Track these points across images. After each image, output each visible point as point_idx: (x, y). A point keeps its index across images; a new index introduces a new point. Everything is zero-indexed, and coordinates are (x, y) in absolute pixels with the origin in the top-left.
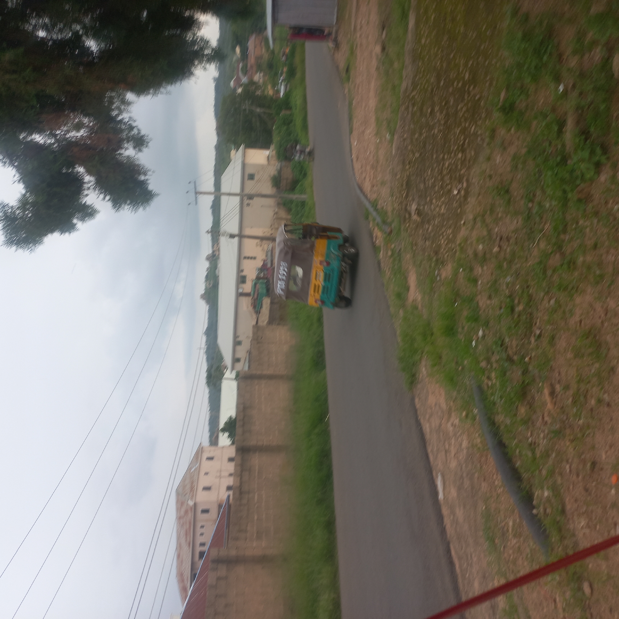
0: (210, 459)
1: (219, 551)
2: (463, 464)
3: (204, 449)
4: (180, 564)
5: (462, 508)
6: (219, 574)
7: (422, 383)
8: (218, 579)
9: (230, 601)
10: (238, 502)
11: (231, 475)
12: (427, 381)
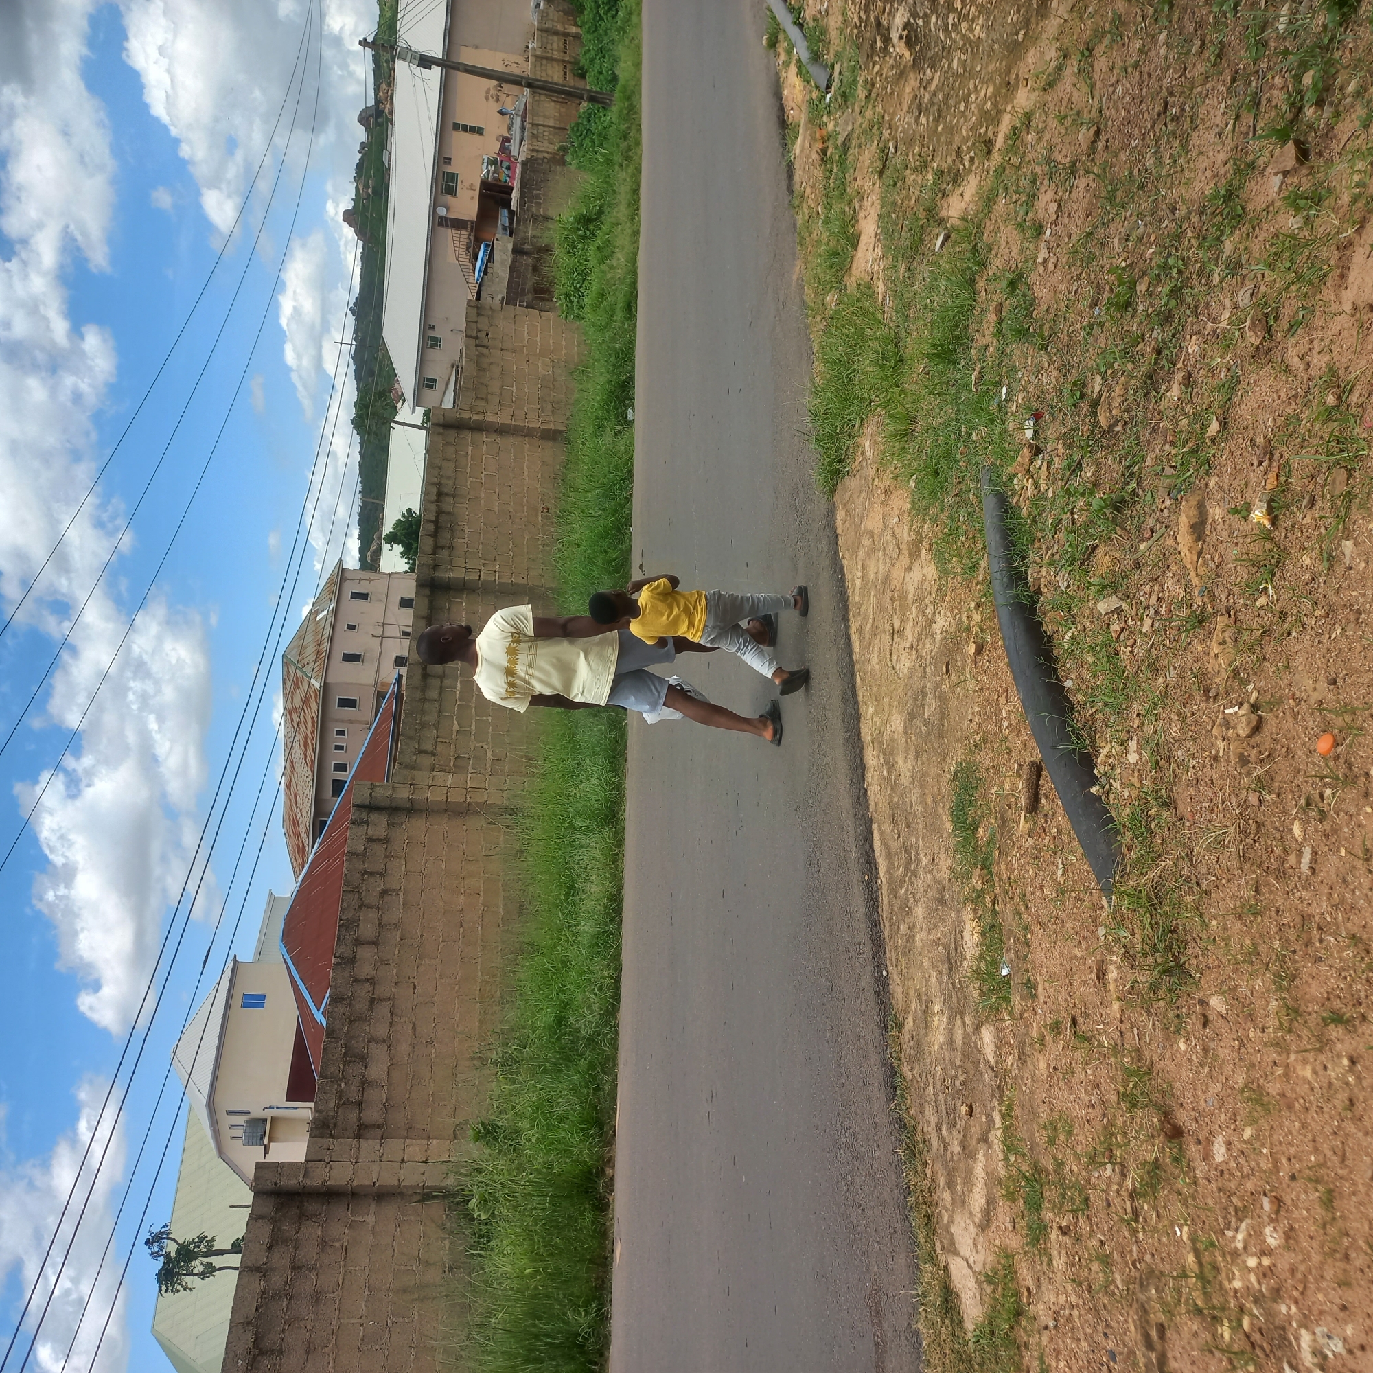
0: (362, 596)
1: (373, 787)
2: (931, 664)
3: (346, 574)
4: (293, 801)
5: (911, 755)
6: (370, 832)
7: (858, 476)
8: (370, 840)
9: (393, 883)
10: (418, 694)
11: (406, 634)
12: (872, 473)
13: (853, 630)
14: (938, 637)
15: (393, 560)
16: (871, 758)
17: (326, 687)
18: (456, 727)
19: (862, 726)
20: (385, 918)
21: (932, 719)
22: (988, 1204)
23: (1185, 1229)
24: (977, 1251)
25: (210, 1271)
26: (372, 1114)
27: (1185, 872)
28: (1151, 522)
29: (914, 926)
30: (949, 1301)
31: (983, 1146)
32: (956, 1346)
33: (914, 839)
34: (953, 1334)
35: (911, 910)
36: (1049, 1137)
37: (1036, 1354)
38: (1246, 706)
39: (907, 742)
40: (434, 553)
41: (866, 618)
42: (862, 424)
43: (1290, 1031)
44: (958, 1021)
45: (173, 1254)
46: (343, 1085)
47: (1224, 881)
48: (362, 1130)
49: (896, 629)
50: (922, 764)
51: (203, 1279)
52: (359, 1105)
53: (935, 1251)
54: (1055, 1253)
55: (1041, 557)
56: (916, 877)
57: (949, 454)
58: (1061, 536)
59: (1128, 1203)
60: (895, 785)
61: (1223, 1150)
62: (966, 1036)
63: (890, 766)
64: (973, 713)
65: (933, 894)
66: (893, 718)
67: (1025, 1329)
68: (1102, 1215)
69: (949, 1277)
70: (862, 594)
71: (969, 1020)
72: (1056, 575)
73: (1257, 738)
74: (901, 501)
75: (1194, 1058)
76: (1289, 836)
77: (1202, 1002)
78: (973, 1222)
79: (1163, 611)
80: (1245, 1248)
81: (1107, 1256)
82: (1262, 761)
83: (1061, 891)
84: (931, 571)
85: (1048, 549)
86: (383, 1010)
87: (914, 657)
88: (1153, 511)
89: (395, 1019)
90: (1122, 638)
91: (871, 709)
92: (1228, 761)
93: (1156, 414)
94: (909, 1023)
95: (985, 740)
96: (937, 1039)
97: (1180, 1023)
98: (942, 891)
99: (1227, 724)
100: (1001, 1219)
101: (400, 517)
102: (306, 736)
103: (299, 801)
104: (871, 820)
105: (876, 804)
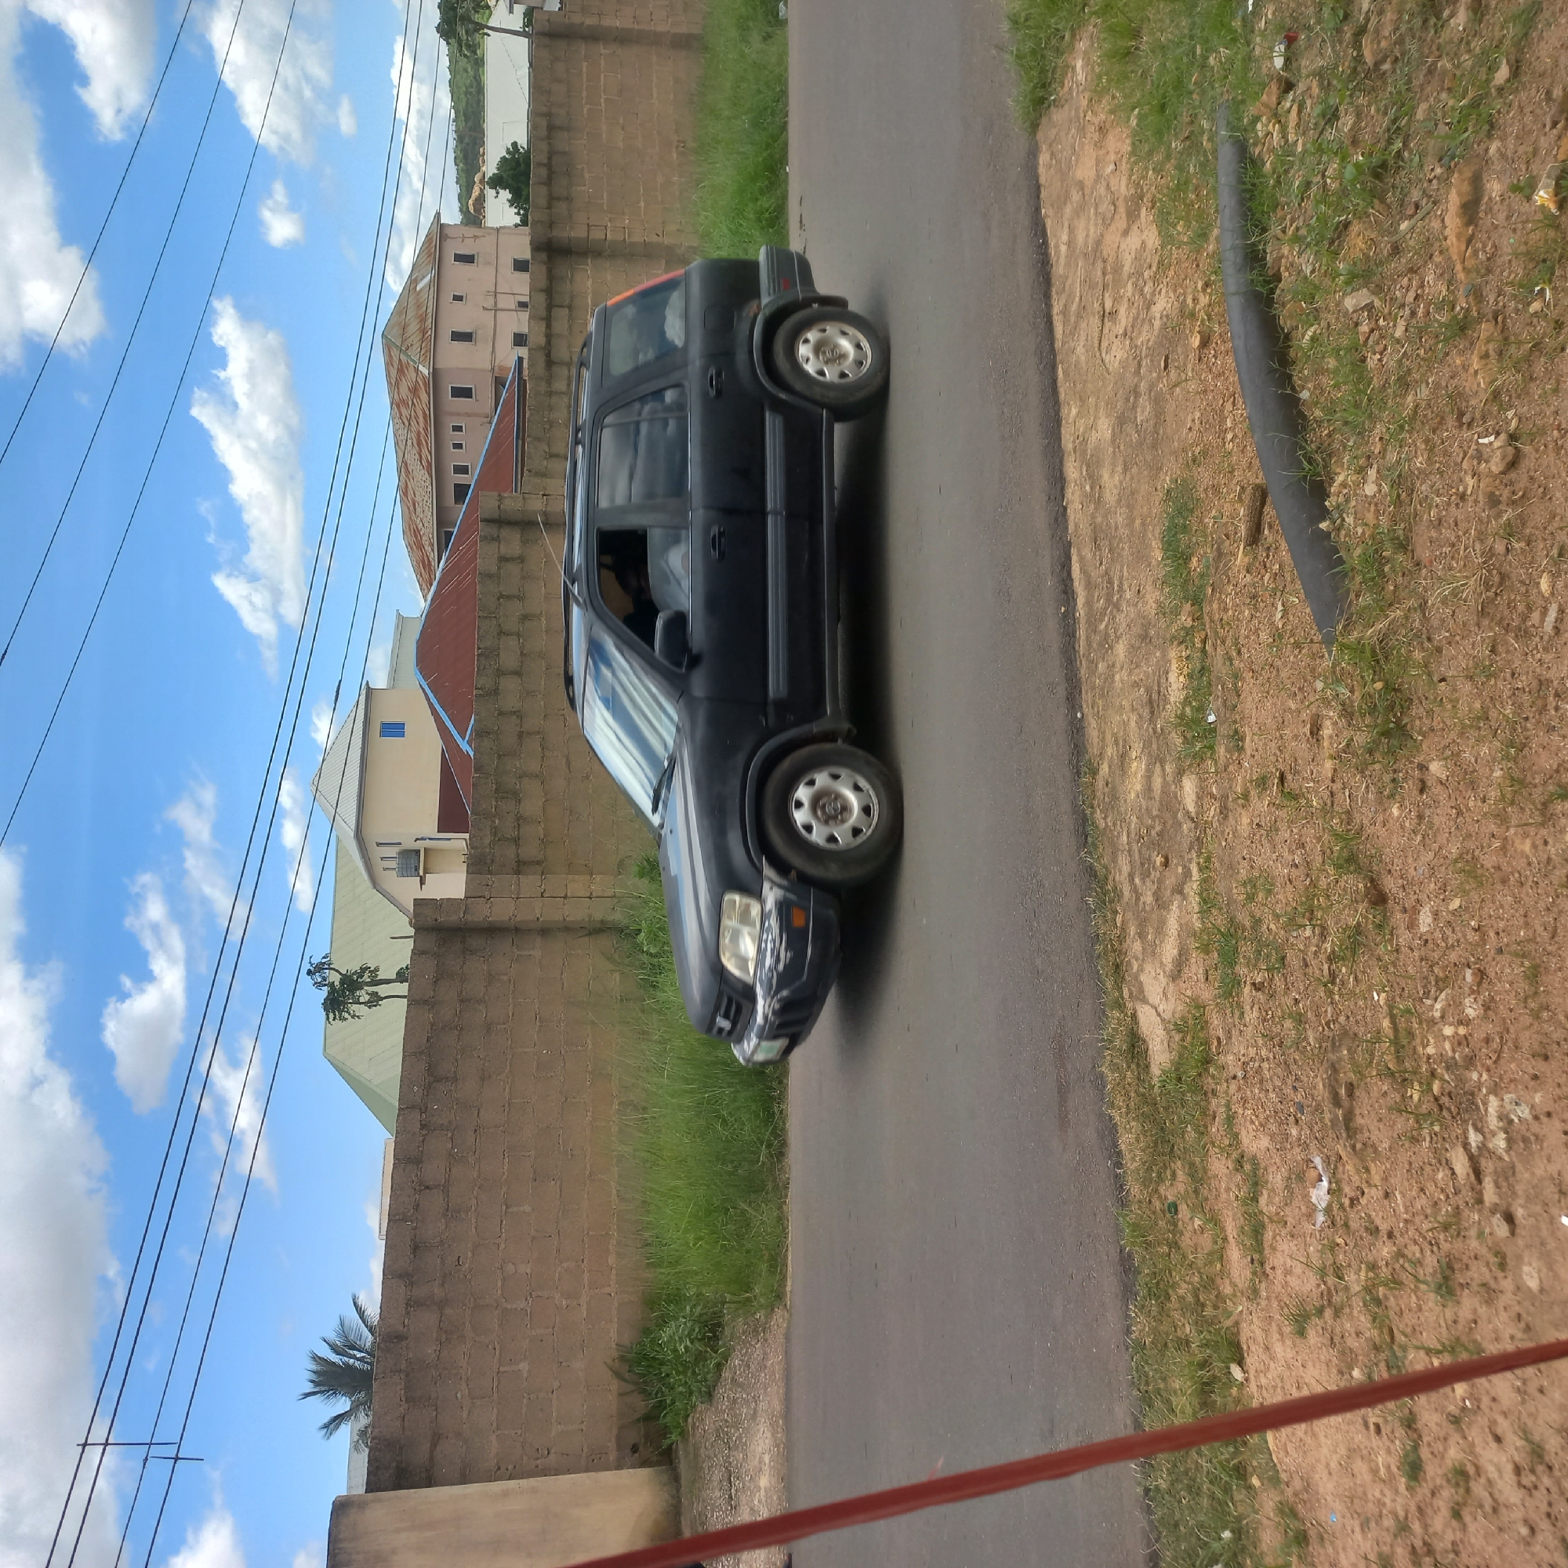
0: (468, 259)
1: (501, 498)
2: (1147, 356)
3: (447, 231)
4: (412, 508)
5: (1119, 469)
6: (503, 550)
7: (1066, 107)
8: (503, 559)
9: (531, 608)
10: (543, 387)
11: (523, 305)
12: (1085, 103)
13: (1056, 310)
14: (1157, 323)
15: (501, 211)
16: (1073, 470)
17: (435, 373)
19: (1063, 432)
20: (527, 646)
21: (1144, 425)
22: (1180, 955)
23: (1383, 995)
24: (1167, 999)
25: (375, 1000)
26: (530, 851)
27: (1417, 624)
28: (1415, 195)
29: (1113, 665)
30: (1136, 1047)
31: (1178, 897)
32: (1141, 1090)
33: (1118, 567)
34: (1139, 1079)
35: (1111, 648)
36: (1247, 894)
37: (1223, 1102)
38: (1503, 436)
39: (1114, 452)
40: (549, 207)
41: (1071, 297)
42: (1073, 36)
43: (1512, 803)
44: (1158, 769)
45: (337, 983)
46: (497, 821)
47: (1458, 638)
48: (521, 867)
49: (1107, 311)
50: (1131, 479)
51: (370, 1007)
52: (516, 841)
53: (1123, 998)
54: (1247, 1008)
55: (1284, 232)
56: (1118, 610)
57: (1179, 85)
58: (1308, 205)
59: (1326, 966)
60: (1099, 502)
61: (1429, 920)
62: (1165, 785)
63: (1094, 479)
64: (1193, 420)
65: (1137, 630)
66: (1100, 422)
67: (1213, 1077)
68: (1298, 974)
69: (1137, 1023)
70: (1068, 265)
71: (1169, 768)
72: (1300, 254)
73: (1513, 475)
74: (1119, 143)
75: (1407, 824)
76: (1535, 591)
77: (1423, 768)
78: (1164, 972)
79: (1420, 312)
80: (1442, 1017)
81: (1300, 1015)
82: (1514, 502)
83: (1278, 636)
84: (1152, 238)
85: (1292, 221)
86: (533, 744)
87: (1128, 348)
88: (1420, 180)
89: (547, 753)
90: (1370, 342)
91: (1074, 411)
92: (1476, 501)
93: (1434, 48)
94: (1104, 769)
95: (1205, 453)
96: (1133, 786)
97: (1395, 788)
98: (1146, 626)
99: (1479, 456)
100: (1194, 970)
101: (504, 153)
102: (419, 434)
103: (419, 510)
104: (1070, 543)
105: (1076, 525)
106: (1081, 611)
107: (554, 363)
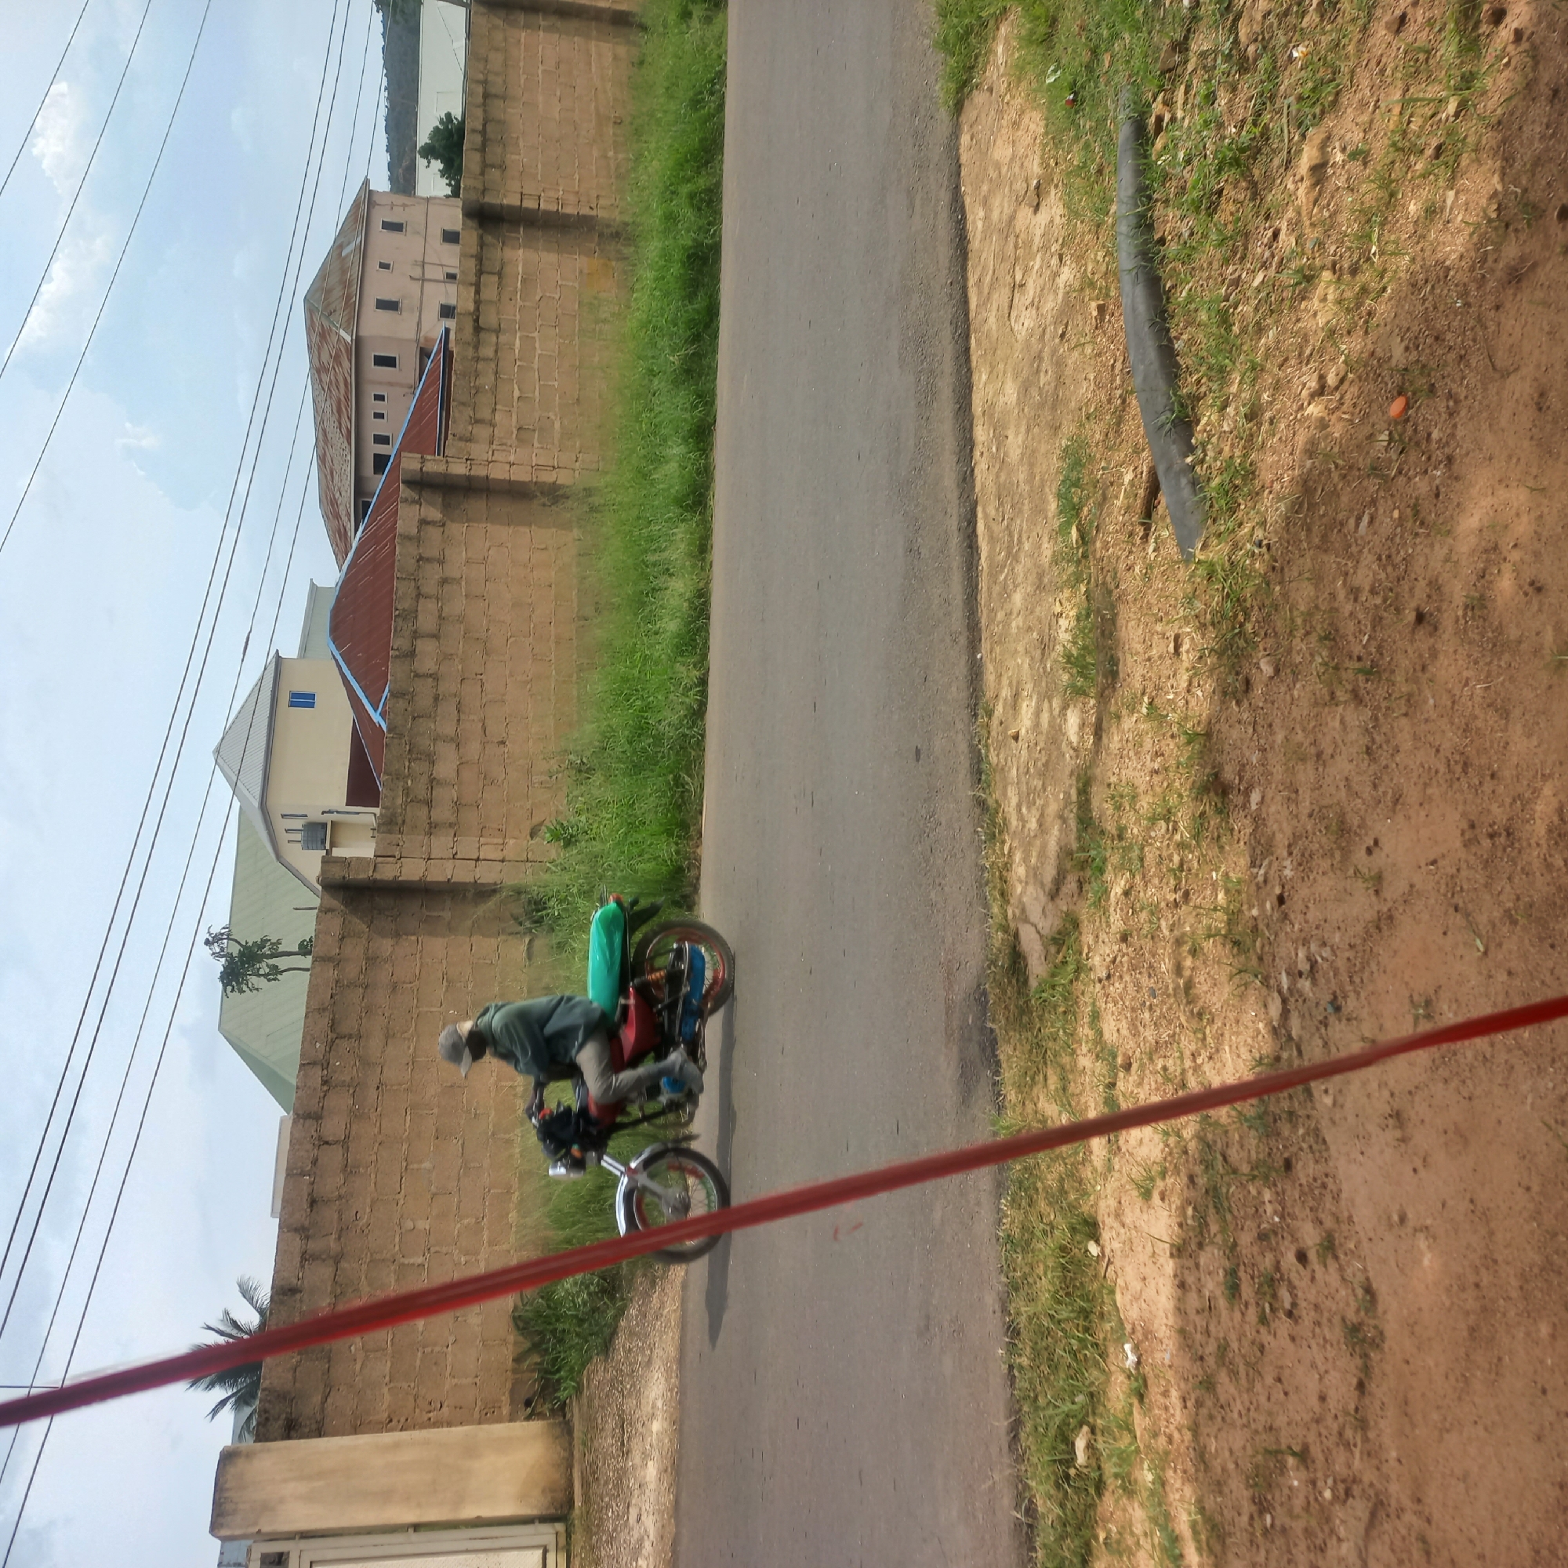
0: (397, 227)
1: (423, 461)
2: (1050, 324)
3: (375, 198)
4: (329, 477)
5: (1023, 429)
6: (424, 514)
7: (988, 88)
8: (424, 522)
9: (452, 571)
10: (470, 352)
11: (451, 277)
12: (1004, 84)
13: (971, 282)
14: (1061, 293)
15: (431, 180)
16: (981, 434)
17: (358, 341)
18: (517, 393)
19: (974, 397)
20: (446, 610)
21: (1046, 387)
22: (1059, 874)
24: (1046, 917)
25: (276, 972)
26: (443, 813)
29: (1011, 613)
30: (1017, 963)
31: (1059, 822)
32: (1020, 1001)
33: (1018, 522)
34: (1018, 992)
35: (1009, 596)
37: (1089, 1001)
39: (1019, 414)
40: (482, 173)
41: (985, 270)
42: (996, 24)
44: (1046, 705)
45: (236, 954)
46: (409, 782)
48: (432, 828)
49: (1017, 282)
50: (1033, 439)
51: (269, 980)
52: (429, 803)
53: (1006, 921)
54: (1112, 910)
56: (1017, 562)
59: (1176, 856)
60: (1003, 461)
61: (1258, 799)
62: (1052, 718)
63: (1000, 438)
64: (1089, 381)
65: (1032, 578)
66: (1007, 387)
67: (1083, 981)
69: (1019, 942)
70: (983, 239)
71: (1056, 703)
72: (1181, 218)
74: (1035, 123)
78: (1044, 891)
79: (1274, 263)
80: (1265, 881)
83: (1150, 566)
84: (1059, 214)
86: (448, 708)
87: (1034, 316)
89: (462, 717)
91: (984, 377)
94: (999, 710)
95: (1098, 411)
96: (1024, 723)
98: (1040, 576)
100: (1069, 887)
101: (437, 123)
102: (339, 402)
103: (336, 478)
104: (976, 502)
105: (983, 486)
106: (984, 562)
107: (482, 329)
